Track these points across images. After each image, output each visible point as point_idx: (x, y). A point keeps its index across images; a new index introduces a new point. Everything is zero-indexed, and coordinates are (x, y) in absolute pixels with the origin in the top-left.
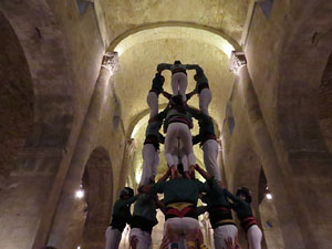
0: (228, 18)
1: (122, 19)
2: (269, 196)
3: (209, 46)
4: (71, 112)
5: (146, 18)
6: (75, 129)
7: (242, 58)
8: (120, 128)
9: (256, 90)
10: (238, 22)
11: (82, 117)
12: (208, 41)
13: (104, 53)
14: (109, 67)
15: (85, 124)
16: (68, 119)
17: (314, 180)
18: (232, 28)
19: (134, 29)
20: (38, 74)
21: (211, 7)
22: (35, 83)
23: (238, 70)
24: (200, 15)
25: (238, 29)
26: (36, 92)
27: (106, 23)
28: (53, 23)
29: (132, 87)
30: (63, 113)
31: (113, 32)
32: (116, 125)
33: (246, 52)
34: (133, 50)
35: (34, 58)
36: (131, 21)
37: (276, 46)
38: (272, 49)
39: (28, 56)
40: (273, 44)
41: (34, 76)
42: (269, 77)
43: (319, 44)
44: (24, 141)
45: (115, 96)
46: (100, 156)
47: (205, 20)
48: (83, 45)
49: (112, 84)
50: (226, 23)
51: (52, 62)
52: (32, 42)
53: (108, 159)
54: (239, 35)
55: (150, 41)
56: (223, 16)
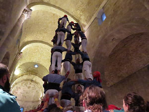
0: (82, 17)
4: (3, 30)
5: (50, 1)
10: (86, 21)
11: (7, 35)
14: (26, 15)
18: (83, 22)
19: (42, 3)
21: (78, 10)
24: (72, 11)
25: (85, 23)
33: (86, 33)
34: (38, 12)
37: (100, 37)
38: (98, 37)
42: (93, 47)
43: (114, 42)
47: (73, 14)
50: (81, 19)
54: (85, 26)
55: (47, 12)
56: (81, 15)
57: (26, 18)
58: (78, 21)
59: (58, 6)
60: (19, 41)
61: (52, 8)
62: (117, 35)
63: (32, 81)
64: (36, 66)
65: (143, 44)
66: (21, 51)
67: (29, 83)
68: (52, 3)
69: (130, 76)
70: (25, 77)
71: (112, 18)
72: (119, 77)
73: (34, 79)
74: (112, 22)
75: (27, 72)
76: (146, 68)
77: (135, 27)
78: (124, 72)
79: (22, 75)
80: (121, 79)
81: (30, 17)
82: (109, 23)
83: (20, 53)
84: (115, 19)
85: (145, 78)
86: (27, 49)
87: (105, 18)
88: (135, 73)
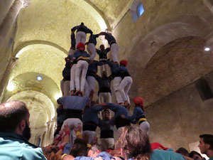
0: (109, 8)
3: (92, 18)
10: (115, 14)
12: (93, 16)
18: (109, 15)
25: (113, 18)
29: (29, 21)
33: (113, 33)
37: (134, 39)
38: (131, 39)
42: (124, 53)
43: (153, 47)
47: (96, 2)
50: (107, 10)
54: (112, 21)
56: (107, 5)
57: (22, 6)
58: (102, 14)
60: (12, 41)
62: (158, 38)
63: (34, 99)
64: (39, 78)
65: (193, 51)
66: (17, 56)
67: (29, 103)
69: (172, 95)
70: (23, 94)
71: (152, 12)
72: (157, 95)
73: (37, 97)
74: (152, 18)
75: (26, 86)
76: (194, 85)
77: (184, 28)
78: (165, 89)
79: (19, 92)
80: (159, 98)
81: (29, 4)
82: (149, 20)
83: (15, 59)
84: (156, 14)
85: (191, 97)
86: (25, 52)
87: (142, 12)
88: (179, 90)
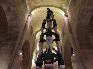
1: (33, 4)
2: (74, 55)
3: (58, 12)
4: (19, 31)
5: (40, 4)
6: (20, 36)
7: (67, 16)
8: (32, 35)
9: (71, 25)
10: (66, 6)
13: (28, 14)
14: (29, 18)
15: (23, 34)
16: (18, 33)
17: (86, 51)
18: (64, 8)
19: (37, 7)
20: (9, 20)
21: (59, 1)
22: (8, 22)
23: (66, 19)
24: (55, 4)
25: (66, 8)
26: (9, 25)
27: (29, 6)
28: (14, 6)
29: (36, 23)
30: (17, 31)
31: (31, 8)
32: (31, 34)
33: (68, 14)
34: (37, 13)
35: (8, 15)
36: (36, 5)
37: (77, 13)
39: (6, 15)
40: (76, 12)
41: (8, 20)
43: (89, 13)
44: (5, 38)
45: (31, 26)
46: (27, 43)
47: (57, 5)
48: (22, 12)
49: (30, 23)
50: (63, 6)
51: (13, 16)
52: (8, 11)
53: (29, 43)
54: (66, 10)
55: (41, 11)
56: (62, 4)
57: (30, 20)
58: (61, 8)
59: (46, 5)
61: (43, 7)
68: (42, 5)
81: (33, 18)
83: (35, 38)
